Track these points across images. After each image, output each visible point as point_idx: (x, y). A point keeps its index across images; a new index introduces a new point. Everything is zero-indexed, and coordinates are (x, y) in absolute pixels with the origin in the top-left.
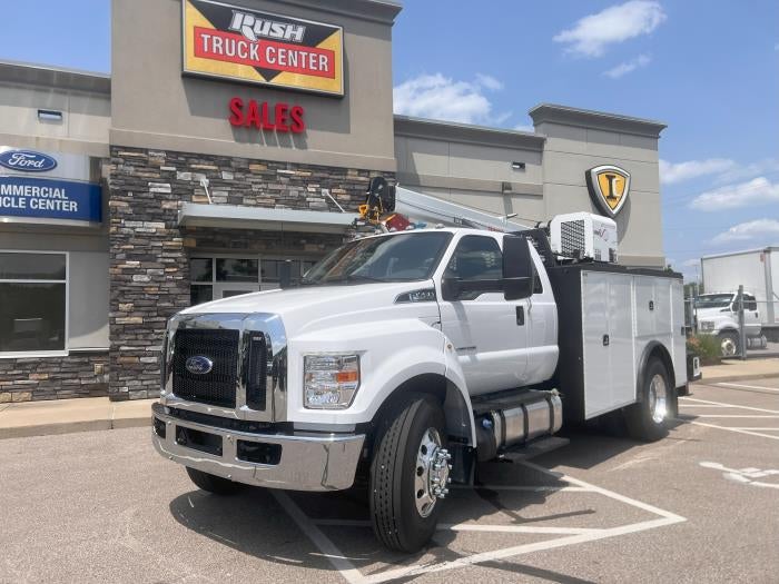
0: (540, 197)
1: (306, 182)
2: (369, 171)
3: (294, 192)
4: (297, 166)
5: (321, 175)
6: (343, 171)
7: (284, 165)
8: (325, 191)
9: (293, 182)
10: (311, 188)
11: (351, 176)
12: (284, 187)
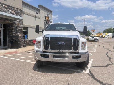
0: (39, 19)
1: (6, 8)
2: (18, 9)
3: (4, 10)
4: (4, 4)
5: (9, 7)
6: (13, 8)
7: (2, 4)
8: (10, 11)
9: (4, 7)
10: (7, 10)
11: (15, 9)
12: (2, 8)
